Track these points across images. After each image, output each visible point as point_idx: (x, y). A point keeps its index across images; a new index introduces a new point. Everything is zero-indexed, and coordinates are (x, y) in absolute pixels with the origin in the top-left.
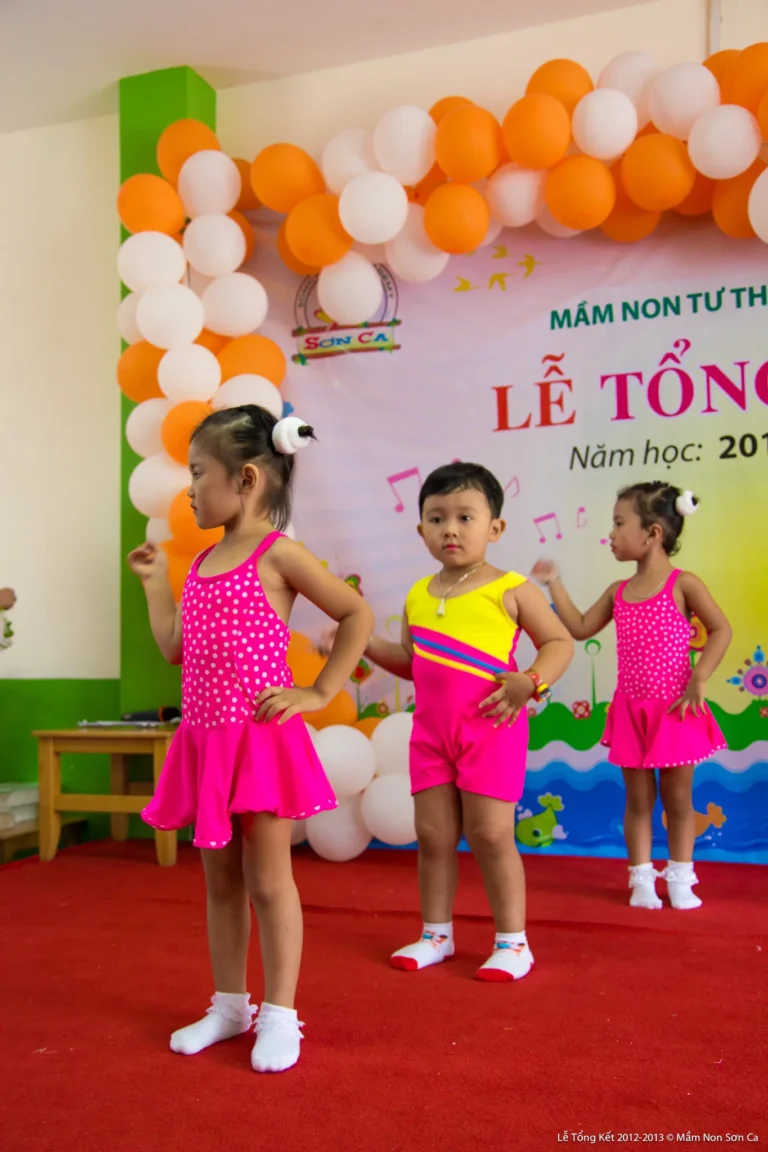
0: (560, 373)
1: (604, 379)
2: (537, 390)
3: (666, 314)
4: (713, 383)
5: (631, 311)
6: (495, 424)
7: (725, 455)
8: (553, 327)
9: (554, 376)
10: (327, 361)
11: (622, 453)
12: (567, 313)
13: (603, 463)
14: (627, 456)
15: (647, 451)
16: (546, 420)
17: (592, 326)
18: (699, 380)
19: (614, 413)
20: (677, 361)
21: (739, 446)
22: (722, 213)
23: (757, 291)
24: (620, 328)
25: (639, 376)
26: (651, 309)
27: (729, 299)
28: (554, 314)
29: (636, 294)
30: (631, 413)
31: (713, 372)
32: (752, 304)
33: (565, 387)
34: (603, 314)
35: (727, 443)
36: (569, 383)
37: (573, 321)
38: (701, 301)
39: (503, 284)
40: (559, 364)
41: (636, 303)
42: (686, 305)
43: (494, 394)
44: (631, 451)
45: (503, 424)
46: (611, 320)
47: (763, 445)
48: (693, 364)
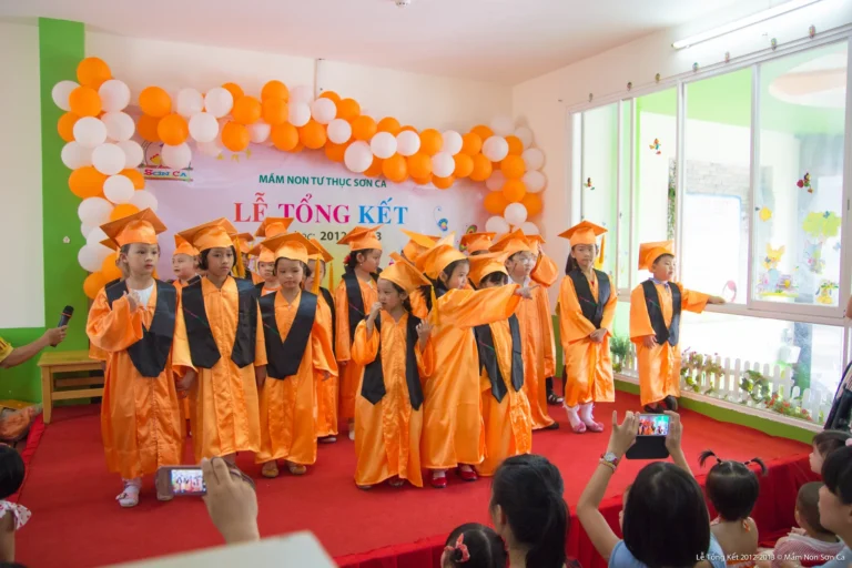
0: (262, 201)
1: (280, 206)
3: (303, 183)
4: (320, 214)
5: (291, 180)
6: (235, 219)
7: (323, 238)
8: (260, 182)
9: (260, 201)
12: (266, 177)
16: (256, 219)
17: (276, 183)
18: (314, 209)
20: (307, 202)
21: (327, 236)
23: (335, 180)
24: (286, 185)
25: (293, 206)
26: (298, 180)
27: (325, 181)
28: (261, 177)
29: (293, 174)
31: (319, 208)
32: (333, 184)
33: (264, 207)
34: (280, 180)
35: (323, 234)
36: (266, 205)
37: (268, 181)
38: (316, 180)
39: (238, 159)
40: (263, 197)
41: (293, 178)
42: (311, 181)
43: (235, 207)
45: (238, 218)
46: (283, 182)
47: (335, 236)
48: (312, 203)
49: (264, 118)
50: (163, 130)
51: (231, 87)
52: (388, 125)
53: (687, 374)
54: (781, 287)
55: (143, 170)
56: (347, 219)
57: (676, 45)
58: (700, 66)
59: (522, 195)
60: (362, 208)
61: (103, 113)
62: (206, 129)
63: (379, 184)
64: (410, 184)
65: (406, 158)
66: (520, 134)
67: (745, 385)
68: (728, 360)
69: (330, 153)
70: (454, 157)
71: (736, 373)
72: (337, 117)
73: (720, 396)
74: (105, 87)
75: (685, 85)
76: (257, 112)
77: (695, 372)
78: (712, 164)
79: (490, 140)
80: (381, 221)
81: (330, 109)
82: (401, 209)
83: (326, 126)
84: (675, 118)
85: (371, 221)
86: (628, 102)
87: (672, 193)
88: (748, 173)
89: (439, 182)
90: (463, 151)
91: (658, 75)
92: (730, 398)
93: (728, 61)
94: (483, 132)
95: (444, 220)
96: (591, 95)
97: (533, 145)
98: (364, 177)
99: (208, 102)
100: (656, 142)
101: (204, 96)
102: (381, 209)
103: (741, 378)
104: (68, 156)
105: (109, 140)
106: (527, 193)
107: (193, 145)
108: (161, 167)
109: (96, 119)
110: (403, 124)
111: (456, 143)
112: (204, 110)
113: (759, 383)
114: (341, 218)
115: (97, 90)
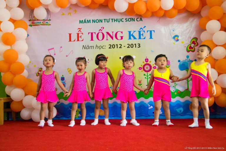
0: (81, 32)
1: (89, 33)
2: (77, 34)
3: (100, 22)
4: (108, 35)
6: (69, 40)
7: (110, 48)
8: (80, 23)
9: (80, 32)
10: (36, 26)
11: (92, 47)
12: (82, 21)
13: (88, 48)
14: (93, 47)
15: (96, 47)
16: (78, 40)
17: (87, 23)
18: (105, 34)
19: (91, 39)
20: (102, 31)
21: (112, 46)
22: (110, 5)
23: (115, 19)
24: (92, 24)
25: (95, 33)
26: (97, 21)
27: (111, 21)
28: (80, 21)
29: (95, 18)
30: (93, 39)
31: (108, 33)
32: (114, 22)
33: (82, 34)
34: (89, 21)
35: (110, 46)
36: (82, 33)
37: (83, 22)
38: (106, 20)
39: (70, 15)
40: (81, 30)
41: (95, 20)
42: (103, 21)
43: (68, 35)
44: (93, 46)
45: (70, 40)
46: (90, 23)
47: (116, 46)
48: (104, 32)
56: (122, 38)
60: (130, 32)
63: (139, 19)
80: (140, 38)
82: (151, 32)
85: (135, 38)
95: (176, 36)
102: (140, 32)
106: (224, 14)
114: (119, 38)
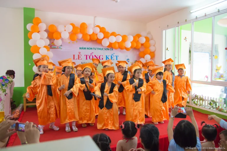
1: (85, 55)
5: (88, 49)
9: (80, 54)
10: (53, 49)
16: (79, 59)
18: (94, 56)
19: (86, 59)
23: (99, 48)
24: (87, 50)
25: (88, 55)
26: (90, 49)
27: (97, 49)
28: (80, 48)
29: (88, 47)
31: (95, 56)
32: (99, 50)
33: (81, 56)
34: (85, 48)
37: (82, 49)
39: (74, 43)
42: (93, 49)
43: (73, 56)
45: (74, 59)
48: (93, 55)
49: (81, 32)
50: (55, 36)
51: (72, 24)
52: (113, 34)
53: (194, 101)
54: (220, 77)
55: (49, 46)
56: (102, 59)
57: (191, 12)
58: (198, 17)
59: (149, 52)
60: (107, 56)
61: (39, 31)
62: (65, 35)
63: (111, 49)
64: (119, 50)
65: (118, 43)
66: (149, 36)
67: (210, 104)
68: (205, 97)
69: (98, 41)
70: (131, 42)
71: (208, 100)
72: (100, 32)
73: (203, 107)
74: (40, 25)
75: (194, 22)
76: (79, 31)
77: (196, 100)
78: (201, 44)
79: (141, 38)
81: (98, 30)
82: (117, 56)
83: (97, 34)
84: (191, 31)
86: (178, 27)
87: (190, 52)
88: (211, 46)
89: (127, 49)
90: (133, 41)
91: (186, 20)
92: (206, 107)
93: (205, 16)
94: (139, 36)
95: (128, 59)
96: (168, 26)
97: (152, 39)
98: (107, 48)
99: (66, 28)
100: (186, 38)
101: (65, 27)
102: (111, 56)
103: (209, 102)
104: (31, 43)
105: (41, 38)
106: (151, 52)
107: (62, 39)
108: (54, 45)
109: (38, 33)
110: (117, 34)
111: (131, 38)
112: (65, 30)
113: (214, 103)
114: (101, 59)
115: (38, 26)
